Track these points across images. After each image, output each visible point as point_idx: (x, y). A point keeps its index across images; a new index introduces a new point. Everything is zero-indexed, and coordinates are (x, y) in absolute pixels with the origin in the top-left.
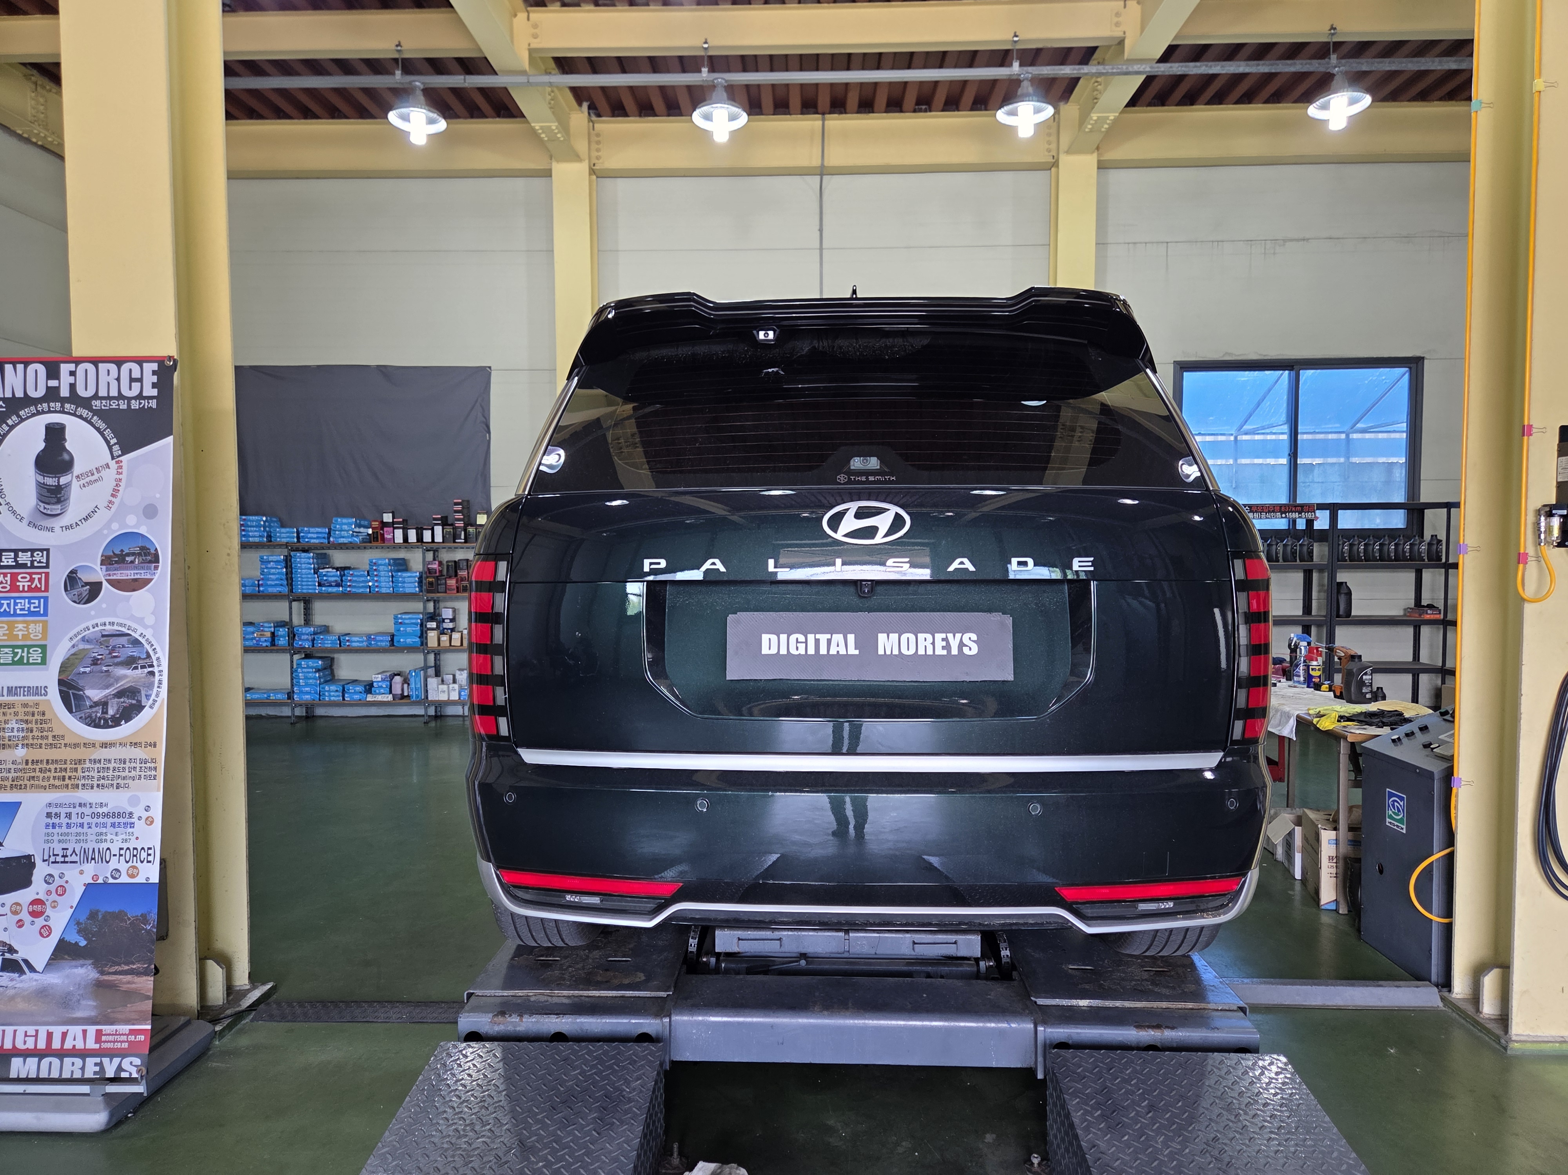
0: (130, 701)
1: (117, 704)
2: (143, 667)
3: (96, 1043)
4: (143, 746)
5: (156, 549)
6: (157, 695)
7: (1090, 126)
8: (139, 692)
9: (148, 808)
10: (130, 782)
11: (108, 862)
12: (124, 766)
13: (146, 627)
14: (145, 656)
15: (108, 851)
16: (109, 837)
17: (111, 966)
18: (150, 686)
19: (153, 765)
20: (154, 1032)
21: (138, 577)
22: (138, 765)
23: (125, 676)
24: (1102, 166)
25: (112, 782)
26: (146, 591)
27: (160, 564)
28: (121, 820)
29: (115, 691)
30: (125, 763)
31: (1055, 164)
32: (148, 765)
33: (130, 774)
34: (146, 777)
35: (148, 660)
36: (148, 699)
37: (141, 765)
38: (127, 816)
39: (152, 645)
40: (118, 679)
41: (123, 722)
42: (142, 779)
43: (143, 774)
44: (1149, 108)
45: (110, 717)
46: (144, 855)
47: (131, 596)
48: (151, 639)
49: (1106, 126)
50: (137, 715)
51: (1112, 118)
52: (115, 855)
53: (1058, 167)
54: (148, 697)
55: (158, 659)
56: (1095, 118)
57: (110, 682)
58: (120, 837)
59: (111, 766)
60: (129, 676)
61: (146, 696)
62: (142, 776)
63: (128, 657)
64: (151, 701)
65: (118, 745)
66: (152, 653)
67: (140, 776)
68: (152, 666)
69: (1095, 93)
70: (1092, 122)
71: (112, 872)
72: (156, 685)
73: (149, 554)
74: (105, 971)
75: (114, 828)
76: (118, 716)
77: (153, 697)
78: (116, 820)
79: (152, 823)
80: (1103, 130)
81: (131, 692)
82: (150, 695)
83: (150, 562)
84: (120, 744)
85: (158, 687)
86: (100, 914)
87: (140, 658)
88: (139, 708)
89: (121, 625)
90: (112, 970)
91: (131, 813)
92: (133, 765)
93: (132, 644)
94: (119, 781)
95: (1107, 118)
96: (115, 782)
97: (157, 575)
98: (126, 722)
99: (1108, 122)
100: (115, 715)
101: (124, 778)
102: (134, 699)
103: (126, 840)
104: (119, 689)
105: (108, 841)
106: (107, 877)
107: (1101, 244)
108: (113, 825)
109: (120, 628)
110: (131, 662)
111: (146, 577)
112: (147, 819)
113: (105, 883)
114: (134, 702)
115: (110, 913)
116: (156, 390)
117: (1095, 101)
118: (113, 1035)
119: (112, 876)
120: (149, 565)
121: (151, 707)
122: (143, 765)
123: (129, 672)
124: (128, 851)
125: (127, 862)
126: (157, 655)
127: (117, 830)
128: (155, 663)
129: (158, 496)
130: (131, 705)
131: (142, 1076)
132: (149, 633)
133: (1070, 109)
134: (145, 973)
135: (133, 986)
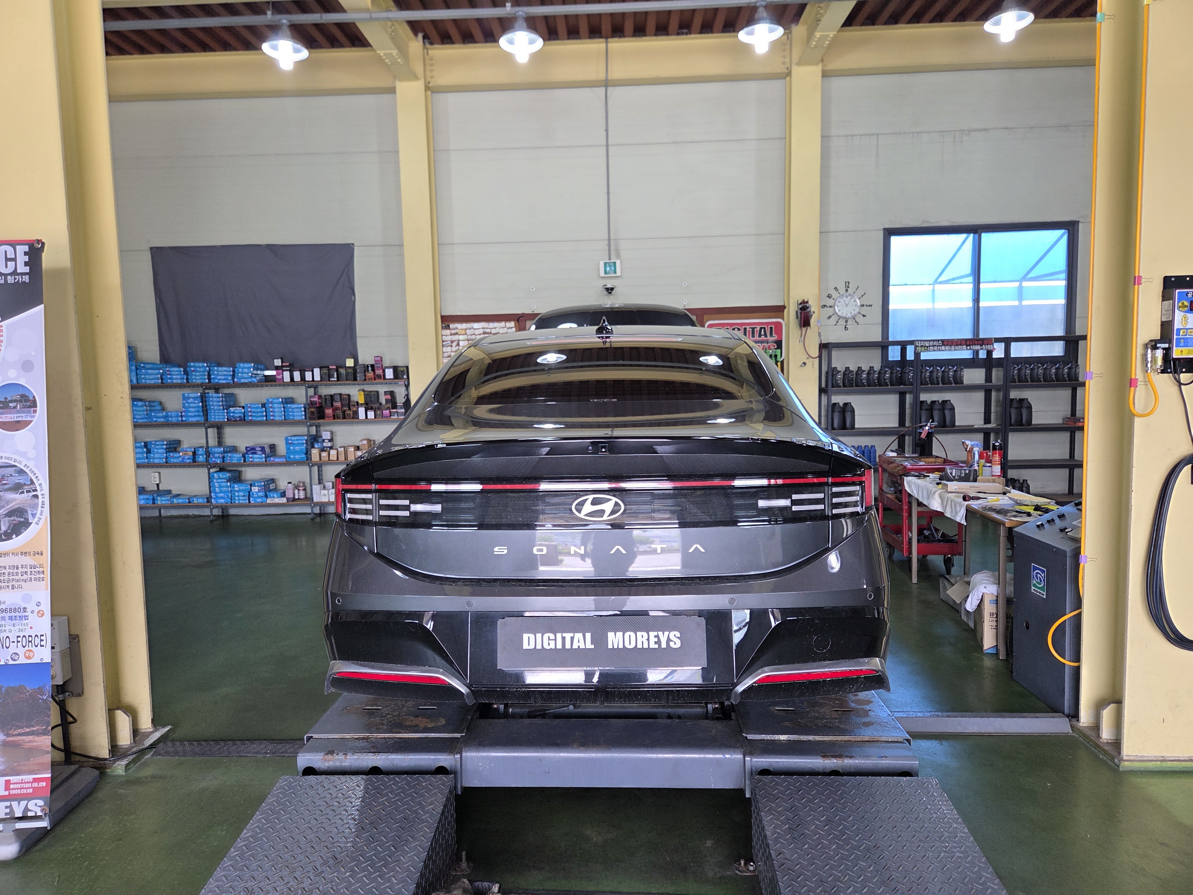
0: (19, 519)
1: (9, 521)
2: (28, 492)
3: (6, 790)
4: (32, 555)
5: (34, 397)
6: (41, 514)
7: (814, 43)
8: (26, 512)
9: (38, 604)
10: (23, 583)
11: (7, 648)
12: (17, 571)
13: (29, 459)
14: (29, 483)
15: (8, 639)
16: (7, 628)
17: (15, 730)
18: (35, 506)
19: (41, 569)
20: (53, 779)
21: (20, 419)
22: (29, 570)
23: (14, 500)
24: (825, 75)
25: (8, 584)
26: (28, 430)
27: (38, 409)
28: (17, 614)
29: (7, 511)
30: (17, 568)
31: (789, 74)
32: (37, 569)
33: (22, 578)
34: (35, 579)
35: (32, 486)
36: (34, 517)
37: (31, 570)
38: (22, 611)
39: (35, 474)
40: (8, 502)
41: (14, 536)
42: (33, 581)
43: (33, 577)
44: (863, 27)
45: (2, 532)
46: (37, 641)
47: (15, 435)
48: (34, 469)
49: (827, 43)
50: (25, 530)
51: (831, 36)
52: (13, 642)
53: (791, 76)
54: (34, 515)
55: (40, 485)
56: (818, 36)
57: (2, 504)
58: (17, 628)
59: (7, 571)
60: (17, 499)
61: (32, 514)
62: (33, 579)
63: (15, 484)
64: (36, 519)
65: (11, 555)
66: (35, 480)
67: (31, 578)
68: (36, 490)
69: (819, 16)
70: (816, 39)
71: (12, 655)
72: (40, 505)
73: (29, 400)
74: (10, 734)
75: (12, 620)
76: (9, 531)
77: (38, 515)
78: (13, 614)
79: (43, 615)
80: (825, 46)
81: (19, 512)
82: (36, 514)
83: (30, 407)
84: (13, 554)
85: (42, 507)
86: (3, 689)
87: (25, 484)
88: (27, 524)
89: (8, 458)
90: (15, 733)
91: (25, 608)
92: (25, 570)
93: (18, 473)
94: (14, 583)
95: (828, 36)
96: (10, 584)
97: (36, 418)
98: (16, 536)
99: (829, 39)
100: (7, 530)
101: (17, 581)
102: (22, 517)
103: (22, 630)
104: (10, 510)
105: (7, 631)
106: (7, 660)
107: (825, 138)
108: (11, 618)
109: (10, 462)
110: (17, 488)
111: (26, 419)
112: (38, 612)
113: (6, 665)
114: (22, 520)
115: (11, 688)
116: (28, 268)
117: (818, 22)
118: (19, 783)
119: (12, 659)
120: (29, 409)
121: (37, 524)
122: (33, 570)
123: (17, 496)
124: (24, 638)
125: (24, 647)
126: (39, 482)
127: (14, 622)
128: (38, 488)
129: (33, 353)
130: (20, 522)
131: (45, 814)
132: (31, 464)
133: (799, 30)
134: (44, 733)
135: (35, 744)
